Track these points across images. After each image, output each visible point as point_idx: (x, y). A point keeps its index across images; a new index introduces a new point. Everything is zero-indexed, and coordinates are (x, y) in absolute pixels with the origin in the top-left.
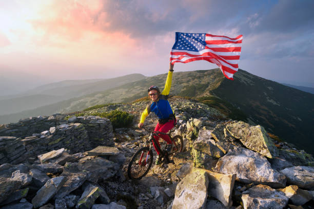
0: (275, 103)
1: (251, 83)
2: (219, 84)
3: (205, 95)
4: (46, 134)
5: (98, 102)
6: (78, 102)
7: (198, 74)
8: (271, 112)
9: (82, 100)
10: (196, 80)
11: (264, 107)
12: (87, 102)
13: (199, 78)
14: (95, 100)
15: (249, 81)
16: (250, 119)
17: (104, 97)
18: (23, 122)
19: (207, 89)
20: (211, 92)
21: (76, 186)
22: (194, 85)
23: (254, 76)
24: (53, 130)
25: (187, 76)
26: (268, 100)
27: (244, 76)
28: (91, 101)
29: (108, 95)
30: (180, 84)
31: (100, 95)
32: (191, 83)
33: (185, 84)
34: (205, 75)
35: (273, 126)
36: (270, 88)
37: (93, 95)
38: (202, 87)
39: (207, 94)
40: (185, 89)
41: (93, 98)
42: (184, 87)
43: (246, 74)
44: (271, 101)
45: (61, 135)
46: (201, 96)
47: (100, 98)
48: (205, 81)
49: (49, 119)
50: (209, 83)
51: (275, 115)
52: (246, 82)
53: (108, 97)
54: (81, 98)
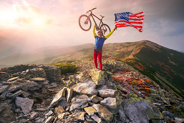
0: (174, 64)
1: (159, 51)
2: (139, 51)
3: (130, 57)
4: (24, 73)
5: (67, 59)
6: (56, 58)
7: (127, 45)
8: (172, 69)
9: (59, 58)
10: (125, 48)
11: (167, 66)
12: (61, 59)
13: (127, 47)
14: (66, 58)
15: (158, 50)
16: (158, 73)
17: (71, 56)
18: (16, 67)
19: (132, 53)
20: (134, 56)
21: (13, 90)
22: (124, 51)
23: (161, 46)
24: (27, 71)
25: (120, 45)
26: (170, 62)
27: (155, 46)
28: (64, 58)
29: (73, 55)
30: (116, 50)
31: (69, 55)
32: (122, 50)
33: (118, 50)
34: (131, 45)
35: (173, 78)
36: (171, 54)
37: (65, 55)
38: (129, 52)
39: (131, 57)
40: (118, 53)
41: (65, 57)
42: (118, 52)
43: (156, 45)
44: (172, 62)
45: (31, 73)
46: (128, 58)
47: (69, 57)
48: (130, 49)
49: (29, 66)
50: (133, 50)
51: (174, 71)
52: (156, 50)
53: (73, 56)
54: (58, 56)
